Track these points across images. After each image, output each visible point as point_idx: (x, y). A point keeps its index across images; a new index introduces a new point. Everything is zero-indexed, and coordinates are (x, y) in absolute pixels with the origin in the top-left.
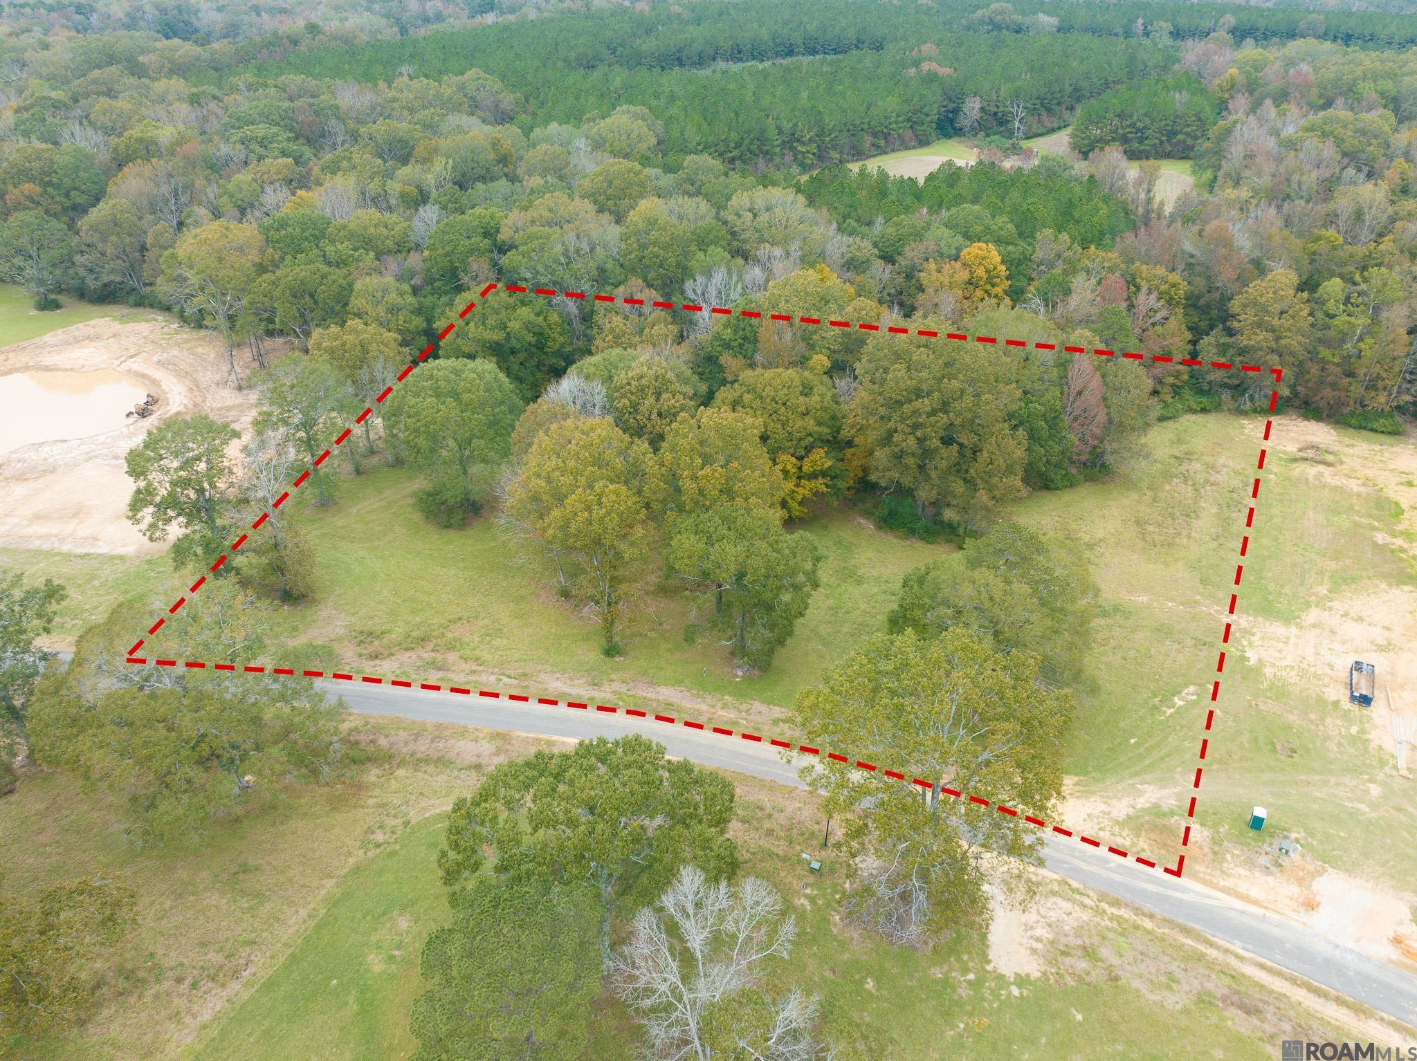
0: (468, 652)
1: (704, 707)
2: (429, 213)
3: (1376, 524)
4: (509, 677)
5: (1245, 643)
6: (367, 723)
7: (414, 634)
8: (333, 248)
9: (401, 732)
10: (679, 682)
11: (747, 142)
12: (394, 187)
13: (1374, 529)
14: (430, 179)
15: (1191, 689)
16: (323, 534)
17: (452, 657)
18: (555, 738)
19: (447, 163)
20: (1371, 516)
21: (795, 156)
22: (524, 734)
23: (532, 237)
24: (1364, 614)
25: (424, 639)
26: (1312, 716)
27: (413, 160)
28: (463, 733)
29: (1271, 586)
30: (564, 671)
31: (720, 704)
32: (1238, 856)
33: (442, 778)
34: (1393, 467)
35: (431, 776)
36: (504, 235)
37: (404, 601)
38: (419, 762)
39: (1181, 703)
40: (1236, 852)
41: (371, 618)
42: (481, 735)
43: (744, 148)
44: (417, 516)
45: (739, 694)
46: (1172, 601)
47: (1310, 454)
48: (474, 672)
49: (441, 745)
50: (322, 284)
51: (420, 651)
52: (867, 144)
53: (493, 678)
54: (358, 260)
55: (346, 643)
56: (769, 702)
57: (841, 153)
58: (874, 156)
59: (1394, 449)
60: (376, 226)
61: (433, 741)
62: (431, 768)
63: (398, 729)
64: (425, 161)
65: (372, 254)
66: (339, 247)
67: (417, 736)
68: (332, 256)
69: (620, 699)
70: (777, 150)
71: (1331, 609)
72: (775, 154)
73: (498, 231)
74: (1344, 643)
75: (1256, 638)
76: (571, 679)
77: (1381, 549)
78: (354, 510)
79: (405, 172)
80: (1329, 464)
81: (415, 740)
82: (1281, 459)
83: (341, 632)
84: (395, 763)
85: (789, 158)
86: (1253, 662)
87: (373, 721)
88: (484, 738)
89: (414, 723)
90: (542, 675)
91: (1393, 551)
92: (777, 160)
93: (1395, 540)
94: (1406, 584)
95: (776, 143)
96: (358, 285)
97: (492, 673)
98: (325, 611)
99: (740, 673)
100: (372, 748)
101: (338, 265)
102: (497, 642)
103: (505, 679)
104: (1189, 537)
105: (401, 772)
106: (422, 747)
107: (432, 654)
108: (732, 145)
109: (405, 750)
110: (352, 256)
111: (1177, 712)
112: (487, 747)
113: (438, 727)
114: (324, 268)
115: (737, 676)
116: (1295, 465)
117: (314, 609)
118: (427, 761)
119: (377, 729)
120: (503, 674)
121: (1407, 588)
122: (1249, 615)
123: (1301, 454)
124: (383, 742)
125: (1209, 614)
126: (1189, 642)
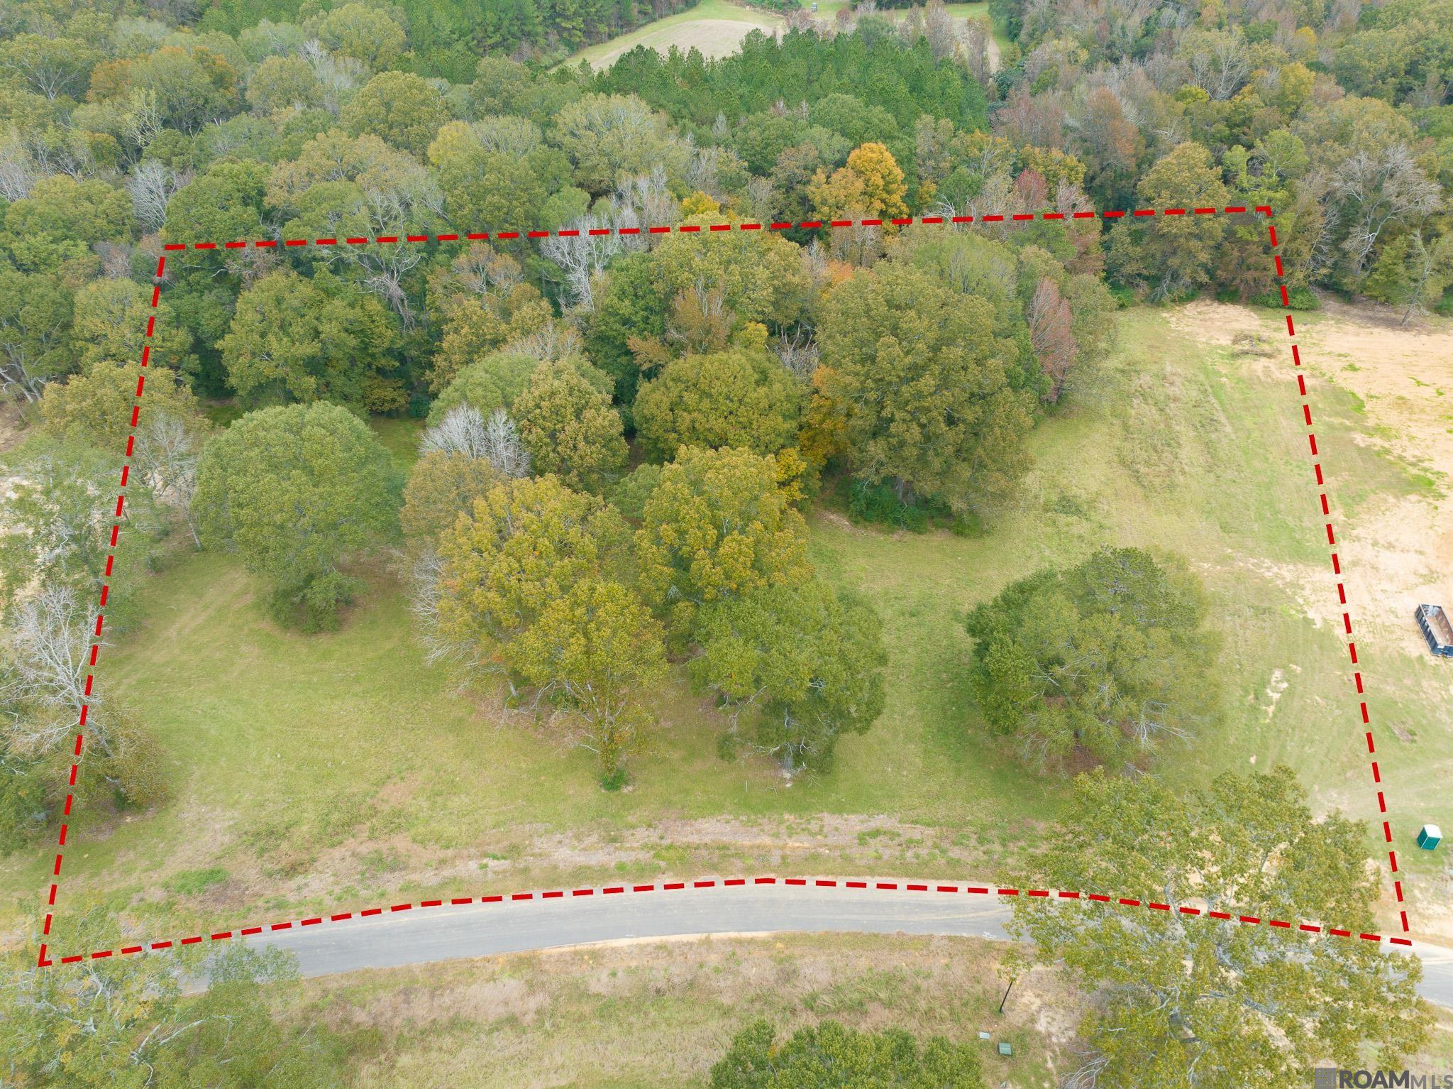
0: (422, 830)
1: (767, 841)
2: (149, 175)
3: (1347, 423)
4: (495, 857)
5: (1301, 601)
6: (326, 992)
7: (335, 817)
8: (23, 245)
9: (382, 994)
10: (719, 808)
11: (506, 23)
12: (80, 138)
13: (1349, 429)
14: (129, 122)
15: (1277, 674)
16: (140, 682)
17: (401, 843)
18: (599, 945)
19: (148, 95)
20: (1337, 414)
21: (559, 34)
22: (556, 951)
23: (319, 199)
24: (1392, 539)
25: (349, 824)
26: (1407, 682)
27: (91, 94)
28: (470, 971)
29: (1290, 520)
30: (561, 827)
31: (783, 829)
32: (1427, 890)
33: (467, 1054)
34: (1328, 350)
35: (450, 1052)
36: (275, 197)
37: (299, 768)
38: (423, 1036)
39: (1276, 696)
40: (1423, 885)
41: (262, 805)
42: (498, 968)
43: (504, 31)
44: (267, 625)
45: (799, 807)
46: (1206, 560)
47: (1246, 346)
48: (442, 862)
49: (447, 1000)
50: (25, 303)
51: (351, 843)
52: (635, 12)
53: (473, 865)
54: (66, 257)
55: (241, 857)
56: (839, 809)
57: (609, 26)
58: (642, 25)
59: (1318, 328)
60: (75, 201)
61: (432, 996)
62: (448, 1041)
63: (374, 989)
64: (111, 93)
65: (83, 246)
66: (33, 240)
67: (406, 993)
68: (26, 258)
69: (657, 856)
70: (540, 29)
71: (1358, 539)
72: (537, 34)
73: (262, 193)
74: (1391, 579)
75: (1307, 592)
76: (578, 837)
77: (1365, 452)
78: (172, 632)
79: (87, 112)
80: (1269, 356)
81: (407, 1001)
82: (1222, 357)
83: (227, 839)
84: (391, 1047)
85: (553, 38)
86: (1319, 625)
87: (333, 986)
88: (503, 971)
89: (393, 973)
90: (537, 841)
91: (1378, 453)
92: (542, 41)
93: (1373, 440)
94: (1409, 493)
95: (537, 21)
96: (81, 297)
97: (470, 858)
98: (189, 809)
99: (788, 776)
100: (347, 1032)
101: (37, 270)
102: (455, 803)
103: (492, 863)
104: (1183, 472)
105: (405, 1060)
106: (421, 1009)
107: (372, 846)
108: (491, 29)
109: (397, 1021)
110: (55, 251)
111: (1279, 709)
112: (512, 986)
113: (432, 970)
114: (18, 276)
115: (784, 780)
116: (1239, 362)
117: (173, 811)
118: (434, 1029)
119: (343, 999)
120: (485, 855)
121: (1413, 498)
122: (1288, 563)
123: (1238, 348)
124: (360, 1016)
125: (1249, 570)
126: (1249, 613)
